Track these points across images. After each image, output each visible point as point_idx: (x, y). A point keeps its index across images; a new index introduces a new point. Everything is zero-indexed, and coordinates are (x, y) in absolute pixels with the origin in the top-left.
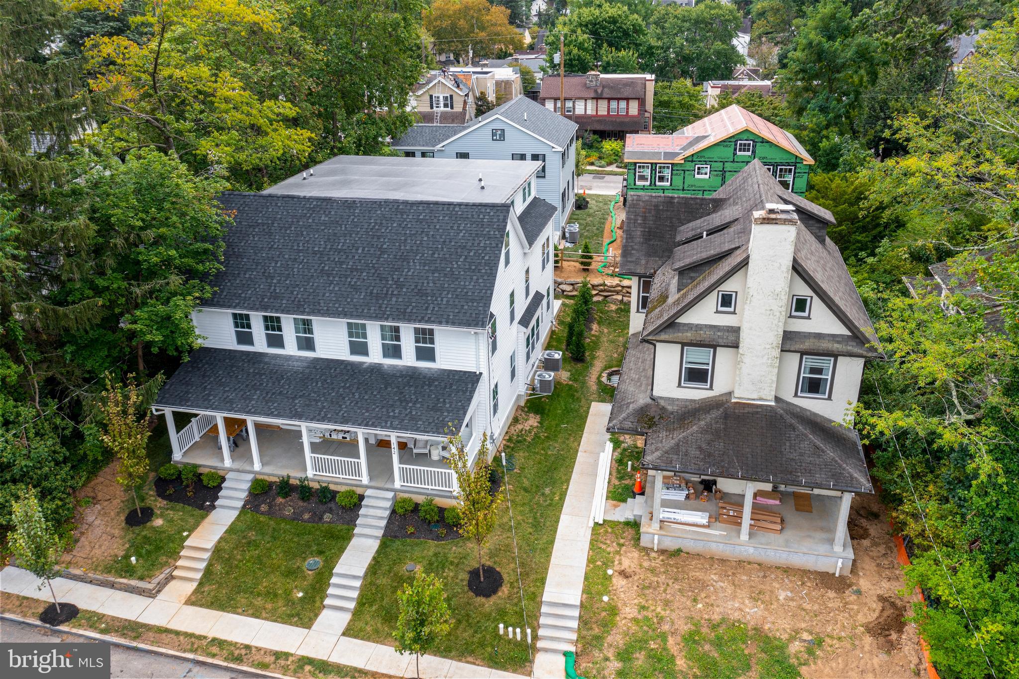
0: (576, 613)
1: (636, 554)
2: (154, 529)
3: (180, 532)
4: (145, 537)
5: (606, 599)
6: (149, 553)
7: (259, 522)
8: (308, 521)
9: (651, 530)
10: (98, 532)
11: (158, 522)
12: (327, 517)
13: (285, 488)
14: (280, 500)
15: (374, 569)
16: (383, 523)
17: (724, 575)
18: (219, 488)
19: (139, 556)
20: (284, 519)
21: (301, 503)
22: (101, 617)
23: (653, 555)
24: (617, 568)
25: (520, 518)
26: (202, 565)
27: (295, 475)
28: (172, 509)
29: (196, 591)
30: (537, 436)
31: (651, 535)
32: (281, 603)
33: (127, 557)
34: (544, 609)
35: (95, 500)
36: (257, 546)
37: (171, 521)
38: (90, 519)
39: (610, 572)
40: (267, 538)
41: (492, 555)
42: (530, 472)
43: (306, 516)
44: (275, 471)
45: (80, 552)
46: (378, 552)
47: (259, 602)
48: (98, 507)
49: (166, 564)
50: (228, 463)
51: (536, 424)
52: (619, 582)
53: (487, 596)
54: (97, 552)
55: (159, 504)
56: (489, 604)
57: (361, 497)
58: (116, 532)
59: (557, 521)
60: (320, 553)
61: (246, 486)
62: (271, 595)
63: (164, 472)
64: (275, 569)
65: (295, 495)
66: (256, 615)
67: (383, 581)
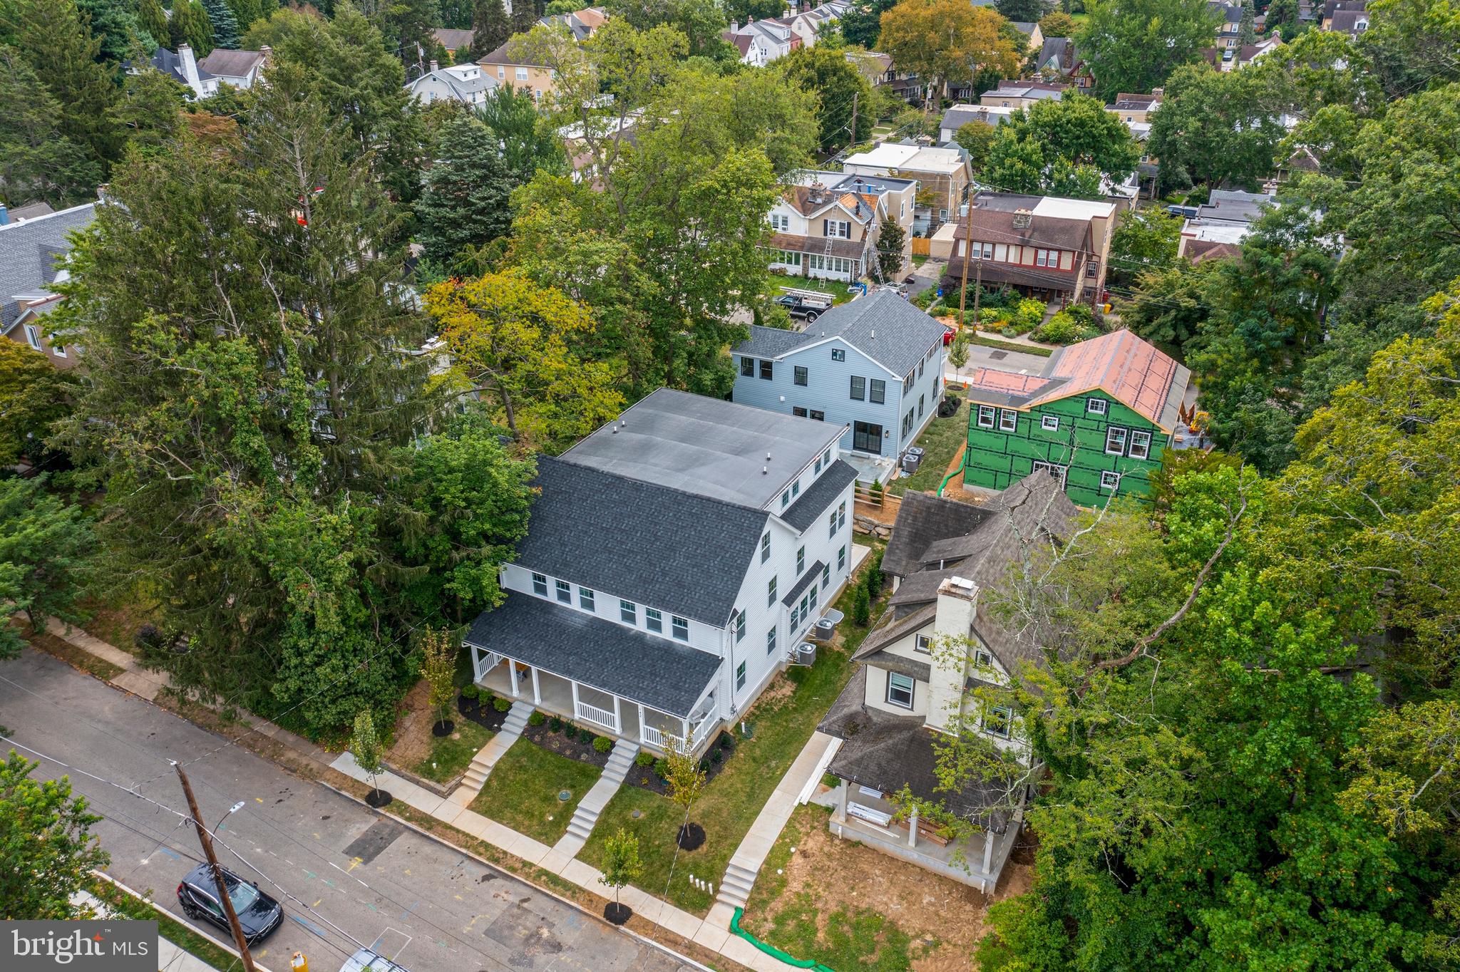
0: (752, 879)
1: (822, 838)
2: (452, 741)
3: (471, 748)
4: (445, 748)
5: (780, 872)
6: (446, 761)
7: (531, 751)
8: (569, 757)
9: (838, 821)
10: (412, 736)
11: (456, 736)
12: (584, 756)
13: (558, 724)
14: (551, 734)
15: (608, 810)
16: (626, 771)
17: (886, 872)
18: (505, 714)
19: (439, 762)
20: (551, 751)
21: (566, 740)
22: (407, 807)
23: (837, 842)
24: (801, 847)
25: (739, 786)
26: (484, 779)
27: (565, 715)
28: (468, 726)
29: (477, 799)
30: (785, 707)
31: (837, 823)
32: (535, 822)
33: (430, 762)
34: (729, 870)
35: (410, 708)
36: (526, 771)
37: (465, 737)
38: (407, 724)
39: (793, 850)
40: (535, 766)
41: (704, 815)
42: (765, 743)
43: (568, 753)
44: (552, 709)
45: (398, 750)
46: (616, 795)
47: (520, 818)
48: (414, 714)
49: (457, 773)
50: (515, 693)
51: (789, 693)
52: (797, 860)
53: (689, 850)
54: (409, 753)
55: (459, 719)
56: (689, 856)
57: (613, 744)
58: (425, 739)
59: (769, 796)
60: (572, 787)
61: (527, 716)
62: (529, 814)
63: (468, 692)
64: (536, 793)
65: (563, 731)
66: (514, 828)
67: (613, 821)
